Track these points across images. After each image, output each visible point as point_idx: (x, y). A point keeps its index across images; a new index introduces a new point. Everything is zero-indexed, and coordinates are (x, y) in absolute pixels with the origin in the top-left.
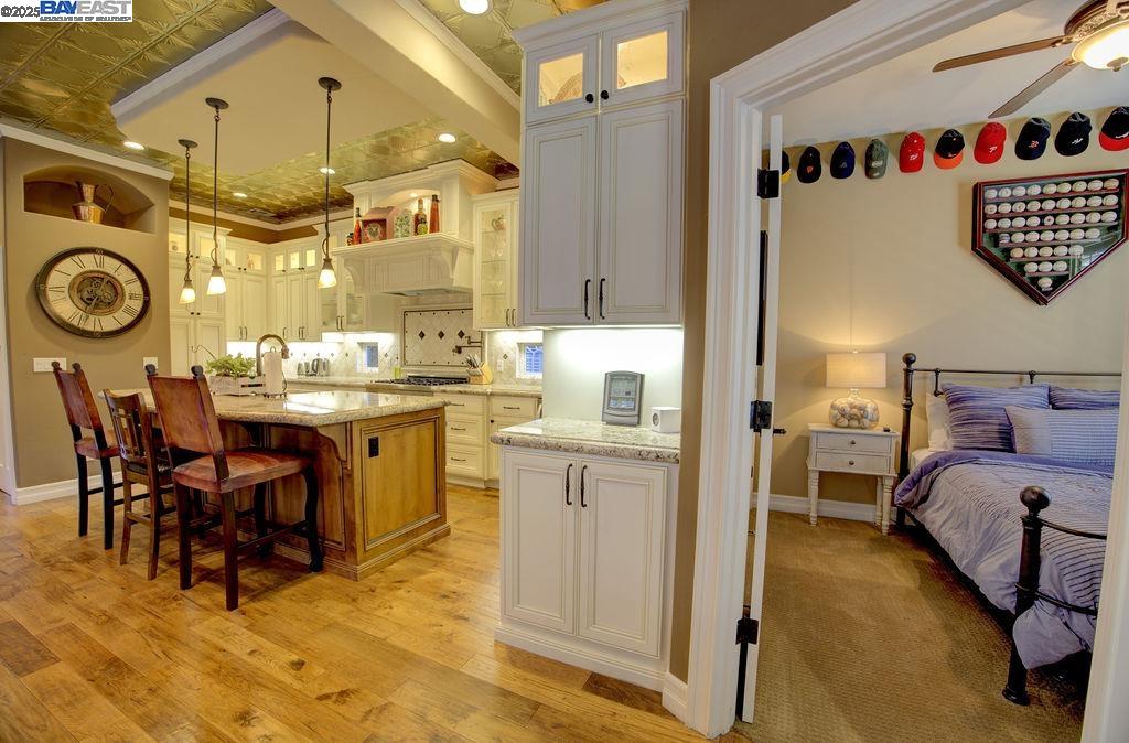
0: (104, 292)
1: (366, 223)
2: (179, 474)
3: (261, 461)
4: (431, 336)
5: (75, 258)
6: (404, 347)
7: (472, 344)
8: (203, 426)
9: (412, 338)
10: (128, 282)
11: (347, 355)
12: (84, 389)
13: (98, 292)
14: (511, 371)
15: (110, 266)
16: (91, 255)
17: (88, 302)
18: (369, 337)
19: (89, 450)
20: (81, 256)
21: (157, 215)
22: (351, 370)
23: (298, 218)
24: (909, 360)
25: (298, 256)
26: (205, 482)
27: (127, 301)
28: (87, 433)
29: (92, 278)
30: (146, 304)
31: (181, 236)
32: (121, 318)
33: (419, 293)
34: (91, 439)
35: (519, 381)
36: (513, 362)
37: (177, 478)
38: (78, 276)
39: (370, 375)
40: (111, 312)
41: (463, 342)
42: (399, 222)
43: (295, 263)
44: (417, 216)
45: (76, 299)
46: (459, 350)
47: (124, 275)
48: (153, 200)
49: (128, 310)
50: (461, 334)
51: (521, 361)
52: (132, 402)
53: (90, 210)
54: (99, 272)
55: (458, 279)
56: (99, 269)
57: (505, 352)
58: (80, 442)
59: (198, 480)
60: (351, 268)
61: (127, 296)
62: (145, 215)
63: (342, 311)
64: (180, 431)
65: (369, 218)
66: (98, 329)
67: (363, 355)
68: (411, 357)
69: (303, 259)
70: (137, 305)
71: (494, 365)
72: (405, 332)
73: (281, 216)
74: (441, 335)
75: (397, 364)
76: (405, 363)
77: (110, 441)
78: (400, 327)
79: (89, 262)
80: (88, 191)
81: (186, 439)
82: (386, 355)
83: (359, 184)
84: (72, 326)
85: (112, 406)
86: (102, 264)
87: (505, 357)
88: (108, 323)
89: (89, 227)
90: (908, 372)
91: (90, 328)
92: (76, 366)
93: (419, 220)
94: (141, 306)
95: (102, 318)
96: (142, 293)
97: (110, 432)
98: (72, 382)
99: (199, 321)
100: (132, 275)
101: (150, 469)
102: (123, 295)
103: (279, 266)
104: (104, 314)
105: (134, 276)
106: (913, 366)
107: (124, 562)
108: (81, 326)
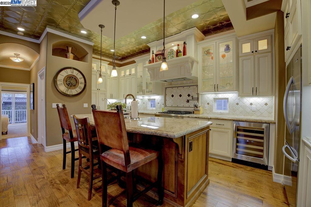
0: (73, 82)
1: (156, 55)
2: (104, 157)
3: (142, 153)
4: (176, 96)
5: (65, 70)
6: (165, 100)
7: (194, 99)
8: (120, 137)
9: (169, 97)
10: (80, 78)
11: (144, 103)
12: (66, 115)
13: (71, 82)
14: (211, 109)
15: (75, 73)
16: (70, 69)
17: (68, 85)
18: (153, 97)
19: (67, 138)
20: (67, 70)
21: (89, 57)
22: (145, 108)
23: (128, 59)
25: (129, 70)
26: (118, 164)
27: (80, 85)
28: (67, 131)
29: (70, 77)
30: (85, 85)
31: (95, 64)
32: (77, 90)
33: (172, 80)
34: (68, 133)
35: (215, 113)
36: (212, 106)
37: (103, 159)
38: (66, 76)
39: (152, 110)
40: (75, 88)
41: (190, 98)
42: (169, 54)
43: (128, 73)
44: (177, 51)
45: (65, 84)
46: (188, 101)
47: (79, 76)
48: (88, 52)
49: (80, 88)
50: (189, 95)
51: (215, 105)
52: (84, 121)
53: (71, 55)
54: (72, 75)
55: (194, 73)
56: (72, 74)
57: (208, 102)
58: (65, 134)
59: (114, 163)
60: (150, 72)
61: (80, 83)
62: (86, 56)
63: (144, 88)
64: (106, 137)
65: (157, 53)
66: (71, 94)
67: (150, 103)
68: (168, 103)
69: (130, 71)
70: (82, 86)
71: (204, 107)
72: (166, 95)
73: (124, 58)
74: (180, 96)
75: (163, 106)
76: (166, 106)
77: (75, 135)
78: (164, 93)
79: (69, 72)
80: (70, 49)
81: (109, 142)
82: (158, 103)
83: (153, 42)
84: (64, 93)
85: (76, 122)
86: (73, 73)
87: (208, 104)
88: (74, 92)
89: (70, 61)
91: (69, 93)
92: (64, 106)
93: (178, 52)
94: (83, 86)
95: (72, 90)
96: (84, 82)
97: (74, 130)
98: (63, 112)
99: (100, 92)
100: (81, 76)
101: (90, 151)
102: (79, 83)
103: (123, 74)
104: (73, 89)
105: (82, 77)
107: (78, 187)
108: (66, 93)
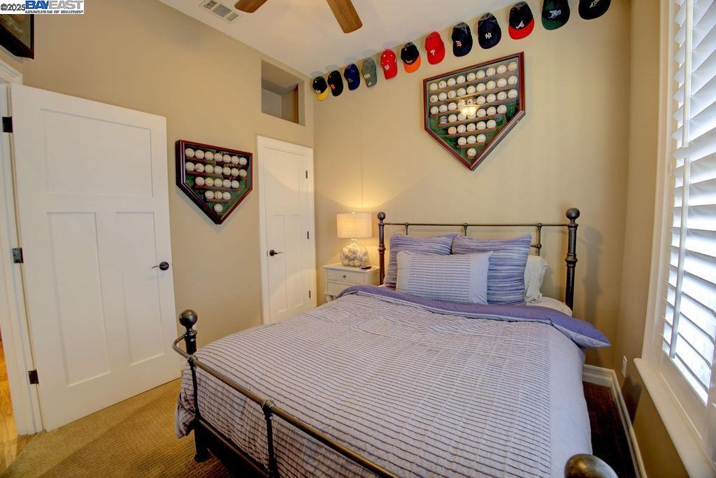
24: (381, 217)
90: (381, 226)
106: (384, 221)
